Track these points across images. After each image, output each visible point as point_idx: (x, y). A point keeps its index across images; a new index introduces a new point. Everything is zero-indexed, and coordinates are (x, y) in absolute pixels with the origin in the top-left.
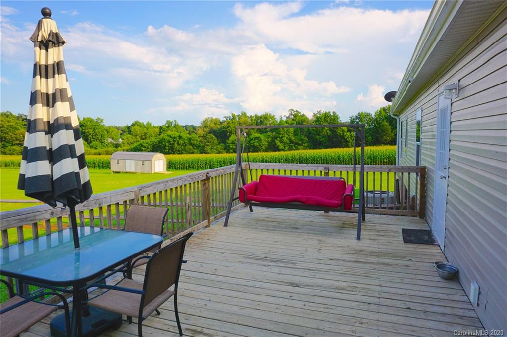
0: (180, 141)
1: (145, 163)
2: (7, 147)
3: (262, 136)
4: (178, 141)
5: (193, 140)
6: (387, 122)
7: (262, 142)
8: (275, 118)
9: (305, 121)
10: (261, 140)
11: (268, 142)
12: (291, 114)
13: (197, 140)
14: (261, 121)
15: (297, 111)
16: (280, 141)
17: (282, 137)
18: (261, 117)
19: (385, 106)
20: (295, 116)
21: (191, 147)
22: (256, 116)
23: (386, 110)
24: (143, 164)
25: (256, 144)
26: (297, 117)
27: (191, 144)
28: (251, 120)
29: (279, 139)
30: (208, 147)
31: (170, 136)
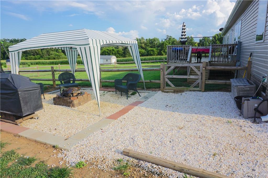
0: (113, 52)
1: (108, 60)
2: (28, 56)
3: (154, 49)
4: (112, 52)
5: (119, 51)
6: (219, 41)
7: (154, 52)
8: (159, 40)
9: (175, 41)
10: (154, 51)
11: (158, 52)
12: (167, 38)
13: (121, 52)
14: (152, 42)
15: (170, 36)
16: (163, 52)
17: (165, 50)
18: (152, 40)
19: (217, 34)
20: (170, 39)
21: (118, 55)
22: (149, 39)
23: (218, 35)
24: (107, 61)
25: (152, 53)
26: (171, 39)
27: (119, 54)
28: (147, 41)
29: (163, 51)
30: (127, 55)
31: (108, 50)
